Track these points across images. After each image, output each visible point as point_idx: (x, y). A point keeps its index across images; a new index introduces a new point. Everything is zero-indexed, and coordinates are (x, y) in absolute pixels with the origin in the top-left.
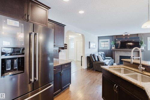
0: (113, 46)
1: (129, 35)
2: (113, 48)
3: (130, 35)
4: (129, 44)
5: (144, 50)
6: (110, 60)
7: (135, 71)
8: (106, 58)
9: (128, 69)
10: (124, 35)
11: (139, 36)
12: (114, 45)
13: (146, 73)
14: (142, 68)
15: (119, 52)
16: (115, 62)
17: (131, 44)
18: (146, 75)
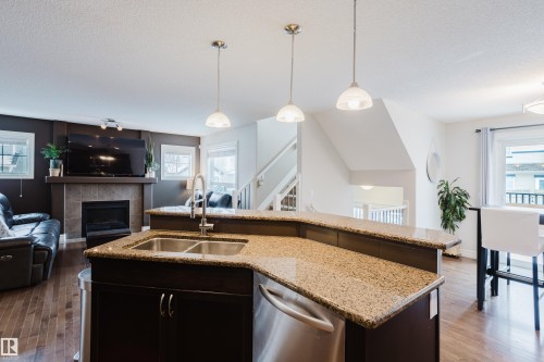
0: (56, 166)
1: (120, 129)
2: (55, 172)
3: (124, 130)
4: (103, 158)
5: (155, 179)
6: (42, 225)
7: (192, 238)
8: (16, 217)
9: (173, 237)
10: (104, 127)
11: (143, 138)
12: (60, 162)
13: (216, 236)
14: (207, 225)
15: (81, 188)
16: (62, 232)
17: (111, 159)
18: (217, 239)
